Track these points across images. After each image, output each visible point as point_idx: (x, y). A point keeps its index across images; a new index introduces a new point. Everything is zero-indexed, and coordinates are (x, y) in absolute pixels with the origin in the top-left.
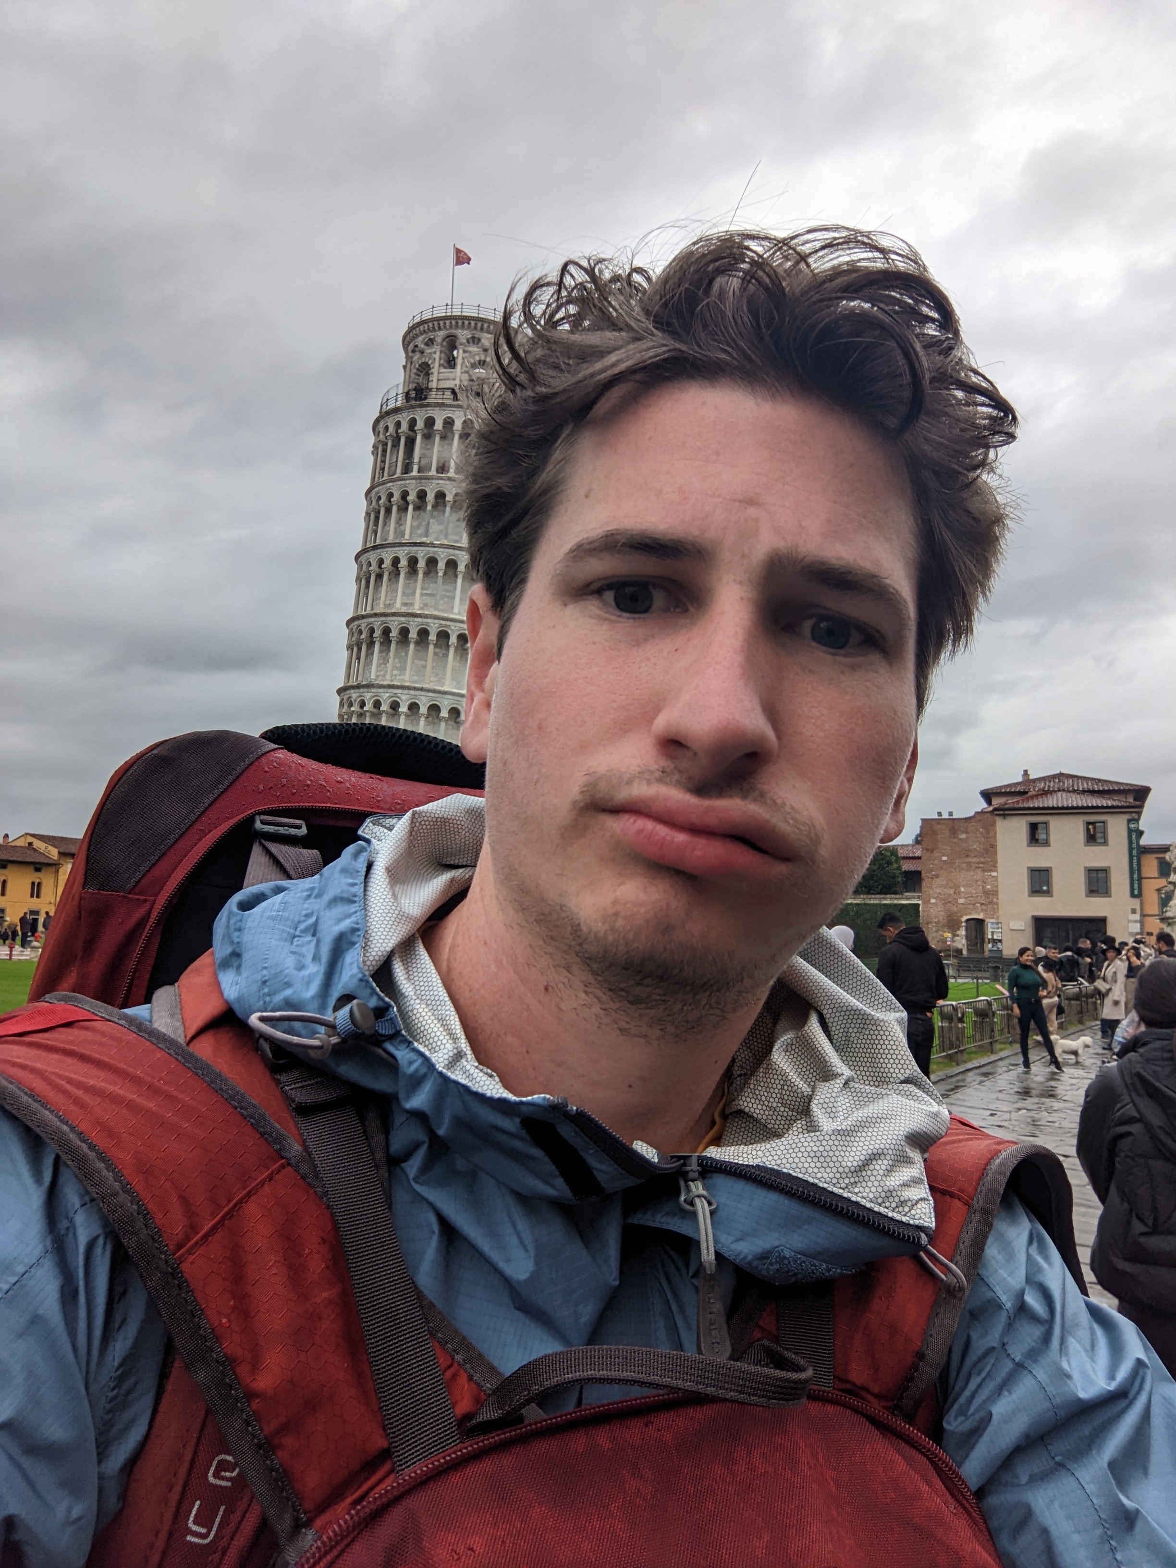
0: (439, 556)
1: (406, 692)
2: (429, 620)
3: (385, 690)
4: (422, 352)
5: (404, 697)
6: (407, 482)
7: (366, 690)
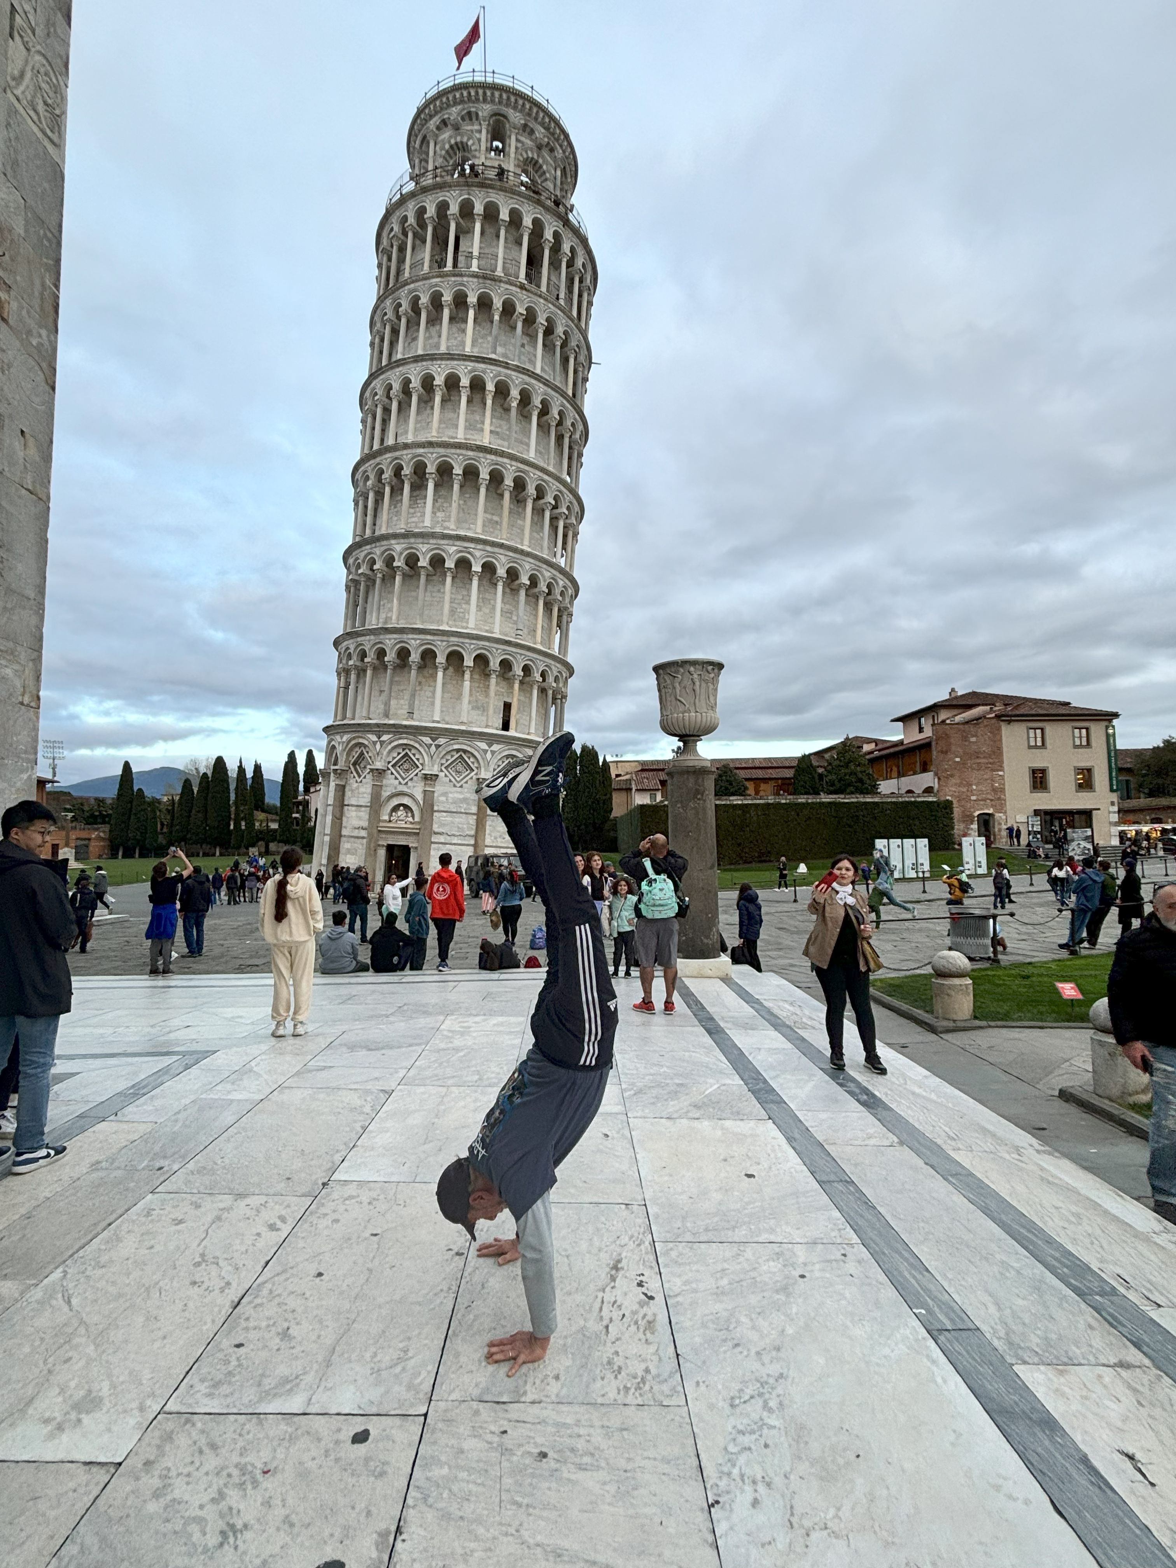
0: (512, 380)
1: (480, 547)
2: (506, 460)
3: (451, 542)
4: (457, 128)
5: (478, 554)
6: (465, 279)
7: (420, 540)
